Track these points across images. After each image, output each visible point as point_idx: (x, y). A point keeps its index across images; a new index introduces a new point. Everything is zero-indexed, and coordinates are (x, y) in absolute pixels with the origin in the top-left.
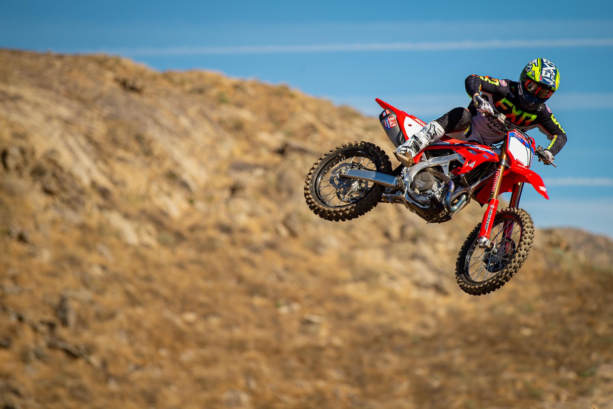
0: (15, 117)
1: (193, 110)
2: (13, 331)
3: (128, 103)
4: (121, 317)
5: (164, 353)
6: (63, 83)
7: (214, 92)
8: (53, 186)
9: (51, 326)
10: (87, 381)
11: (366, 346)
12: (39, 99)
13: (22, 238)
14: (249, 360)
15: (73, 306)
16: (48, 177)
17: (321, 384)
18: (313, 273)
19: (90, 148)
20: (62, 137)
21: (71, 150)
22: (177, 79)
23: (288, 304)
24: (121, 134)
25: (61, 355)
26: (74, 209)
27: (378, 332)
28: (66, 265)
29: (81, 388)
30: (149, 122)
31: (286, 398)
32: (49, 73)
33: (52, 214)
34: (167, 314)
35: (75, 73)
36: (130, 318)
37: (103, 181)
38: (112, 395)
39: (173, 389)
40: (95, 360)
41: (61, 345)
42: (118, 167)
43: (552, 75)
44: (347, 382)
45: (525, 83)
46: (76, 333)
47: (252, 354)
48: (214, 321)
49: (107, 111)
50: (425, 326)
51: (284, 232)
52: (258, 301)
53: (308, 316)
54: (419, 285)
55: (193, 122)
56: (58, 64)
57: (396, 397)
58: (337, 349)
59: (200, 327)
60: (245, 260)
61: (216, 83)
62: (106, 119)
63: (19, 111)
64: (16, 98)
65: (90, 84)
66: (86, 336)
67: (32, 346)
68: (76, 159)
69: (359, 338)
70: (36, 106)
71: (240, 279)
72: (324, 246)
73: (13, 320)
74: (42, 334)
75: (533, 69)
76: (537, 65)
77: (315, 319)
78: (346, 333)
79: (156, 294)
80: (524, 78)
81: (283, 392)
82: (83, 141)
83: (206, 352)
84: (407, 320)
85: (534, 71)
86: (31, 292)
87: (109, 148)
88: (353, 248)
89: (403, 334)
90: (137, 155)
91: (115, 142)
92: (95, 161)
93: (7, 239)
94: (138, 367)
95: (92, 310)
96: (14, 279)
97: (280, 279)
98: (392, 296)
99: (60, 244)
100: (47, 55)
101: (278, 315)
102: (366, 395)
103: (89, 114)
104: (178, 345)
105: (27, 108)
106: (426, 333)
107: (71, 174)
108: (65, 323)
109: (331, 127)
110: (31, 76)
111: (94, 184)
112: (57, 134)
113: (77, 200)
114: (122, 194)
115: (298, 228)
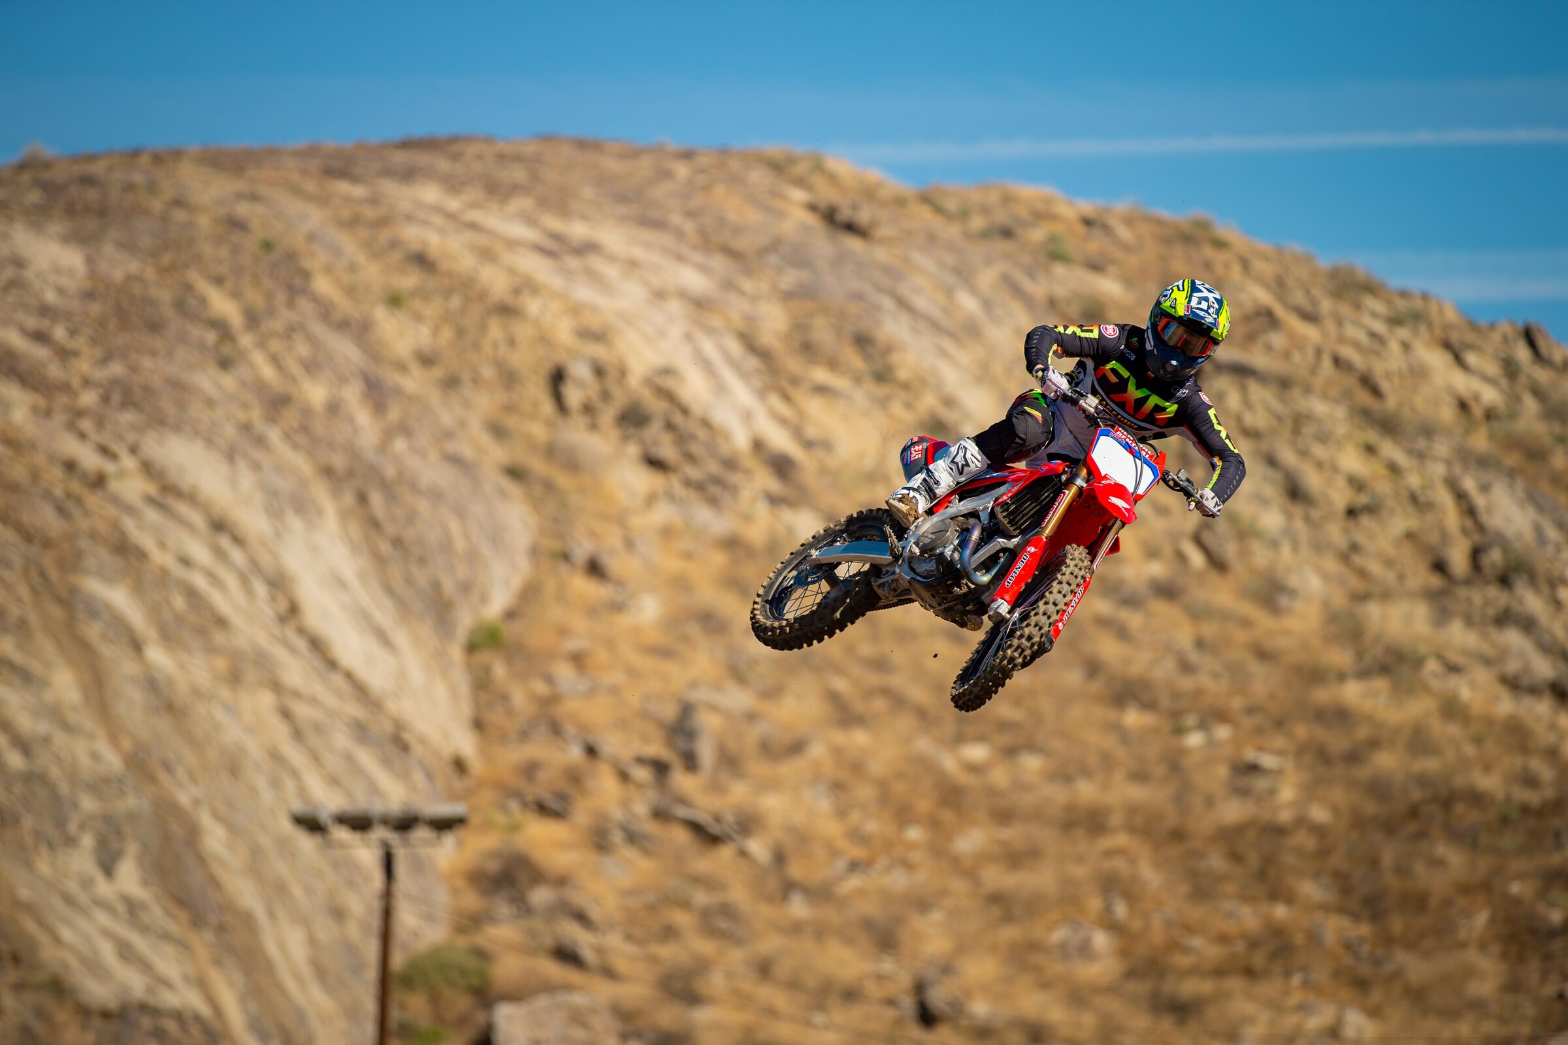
0: (583, 293)
1: (987, 278)
2: (575, 777)
3: (840, 260)
4: (817, 750)
5: (914, 834)
6: (690, 214)
7: (1037, 235)
8: (667, 450)
9: (660, 768)
10: (739, 895)
11: (1389, 827)
12: (638, 253)
13: (595, 569)
14: (1110, 853)
15: (709, 723)
16: (654, 430)
17: (1281, 912)
18: (1263, 654)
19: (752, 362)
20: (688, 337)
21: (707, 366)
22: (951, 205)
23: (1203, 726)
24: (822, 332)
25: (681, 836)
26: (713, 502)
27: (1416, 794)
28: (693, 630)
29: (727, 911)
30: (888, 303)
31: (1197, 942)
32: (660, 192)
33: (663, 513)
34: (924, 745)
35: (719, 190)
36: (837, 752)
37: (780, 440)
38: (796, 928)
39: (937, 916)
40: (758, 848)
41: (681, 812)
42: (814, 406)
43: (1212, 306)
44: (1341, 910)
45: (1158, 325)
46: (716, 787)
47: (1121, 840)
48: (1032, 763)
49: (791, 278)
50: (1530, 781)
51: (1197, 559)
52: (1133, 718)
53: (1250, 755)
54: (1514, 684)
55: (987, 304)
56: (682, 170)
57: (1463, 945)
58: (1319, 831)
59: (999, 777)
60: (1103, 622)
61: (1042, 215)
62: (788, 296)
63: (594, 277)
64: (587, 248)
65: (753, 216)
66: (739, 792)
67: (617, 814)
68: (721, 389)
69: (1371, 808)
70: (632, 264)
71: (1093, 668)
72: (1293, 593)
73: (575, 753)
74: (640, 786)
75: (1173, 296)
76: (1181, 289)
77: (1268, 761)
78: (1338, 794)
79: (897, 700)
80: (1156, 316)
81: (1189, 929)
82: (735, 347)
83: (1010, 834)
84: (1487, 768)
85: (1175, 299)
86: (615, 691)
87: (793, 364)
88: (1361, 597)
89: (1477, 798)
90: (857, 380)
91: (808, 349)
92: (762, 394)
93: (563, 569)
94: (854, 866)
95: (753, 734)
96: (578, 660)
97: (1186, 667)
98: (1451, 709)
99: (681, 584)
100: (658, 150)
101: (1182, 752)
102: (1388, 941)
103: (748, 285)
104: (947, 816)
105: (611, 272)
106: (1533, 798)
107: (706, 423)
108: (690, 762)
109: (1310, 317)
110: (622, 199)
111: (758, 445)
112: (676, 332)
113: (718, 481)
114: (823, 471)
115: (1230, 550)
